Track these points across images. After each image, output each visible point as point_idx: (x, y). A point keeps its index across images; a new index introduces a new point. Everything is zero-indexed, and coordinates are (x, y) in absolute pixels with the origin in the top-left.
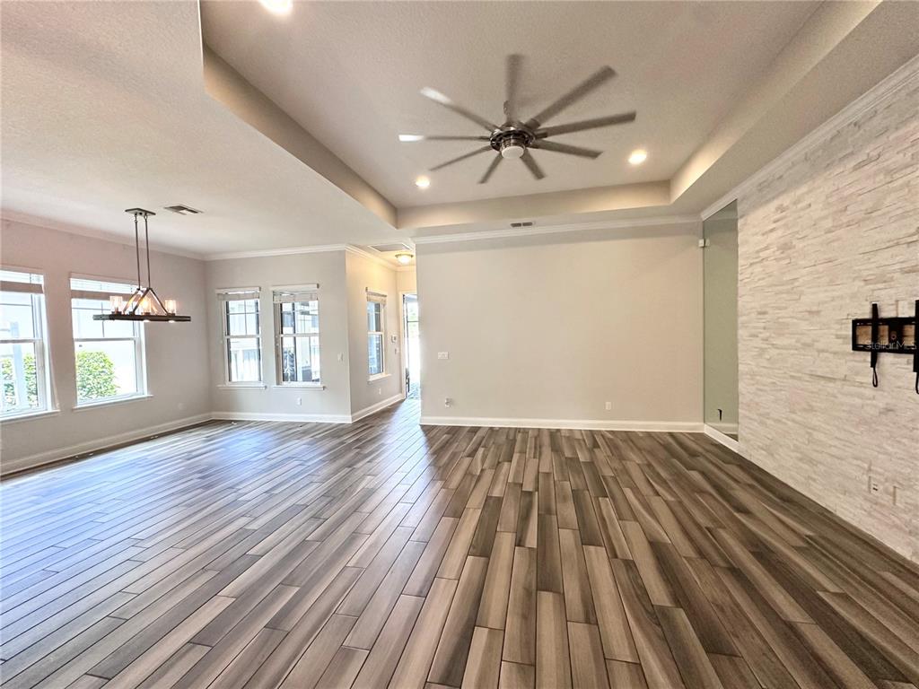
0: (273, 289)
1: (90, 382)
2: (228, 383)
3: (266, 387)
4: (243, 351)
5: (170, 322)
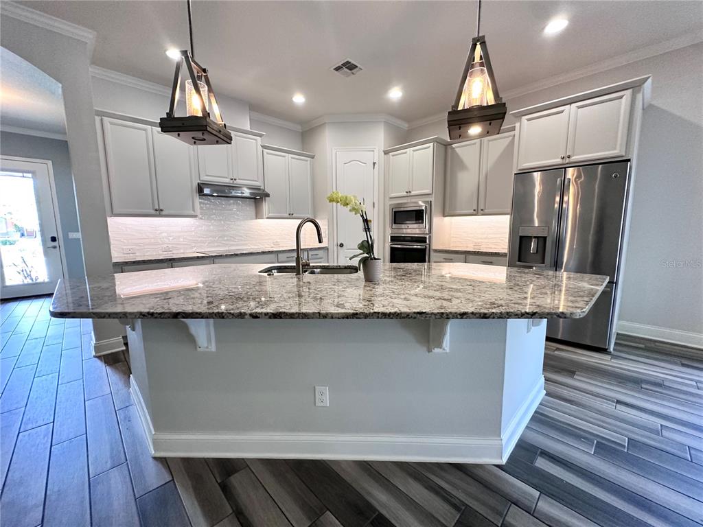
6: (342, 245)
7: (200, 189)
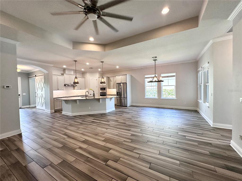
2: (200, 99)
6: (91, 94)
7: (65, 85)
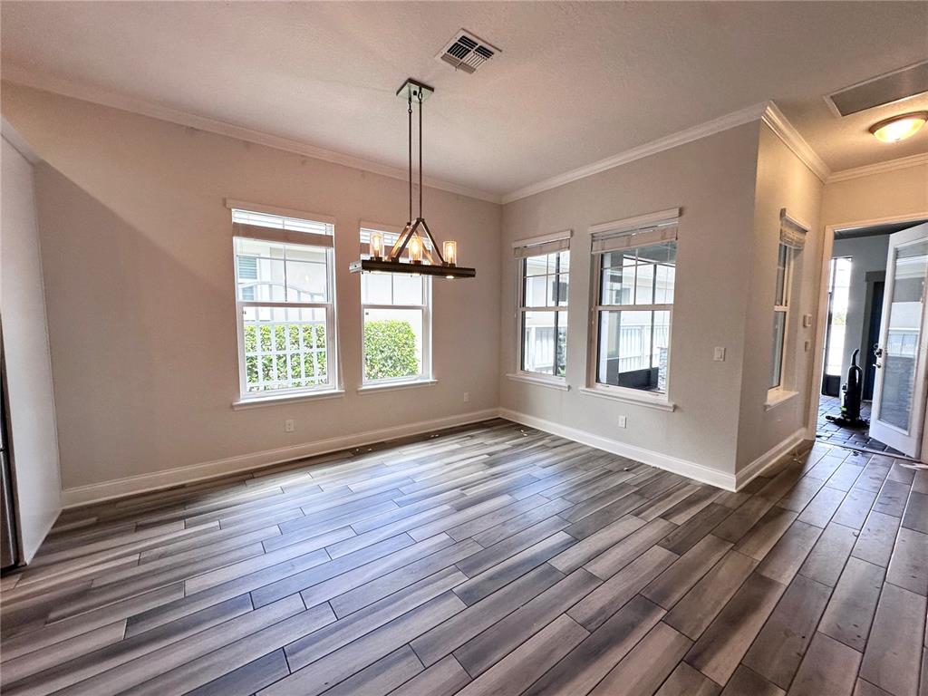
0: (592, 230)
1: (396, 353)
2: (519, 372)
3: (569, 387)
4: (536, 328)
5: (448, 277)
